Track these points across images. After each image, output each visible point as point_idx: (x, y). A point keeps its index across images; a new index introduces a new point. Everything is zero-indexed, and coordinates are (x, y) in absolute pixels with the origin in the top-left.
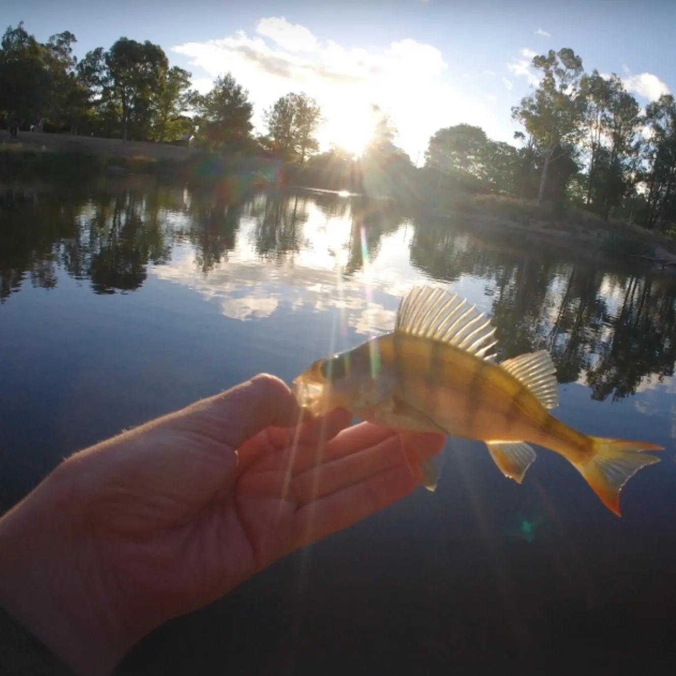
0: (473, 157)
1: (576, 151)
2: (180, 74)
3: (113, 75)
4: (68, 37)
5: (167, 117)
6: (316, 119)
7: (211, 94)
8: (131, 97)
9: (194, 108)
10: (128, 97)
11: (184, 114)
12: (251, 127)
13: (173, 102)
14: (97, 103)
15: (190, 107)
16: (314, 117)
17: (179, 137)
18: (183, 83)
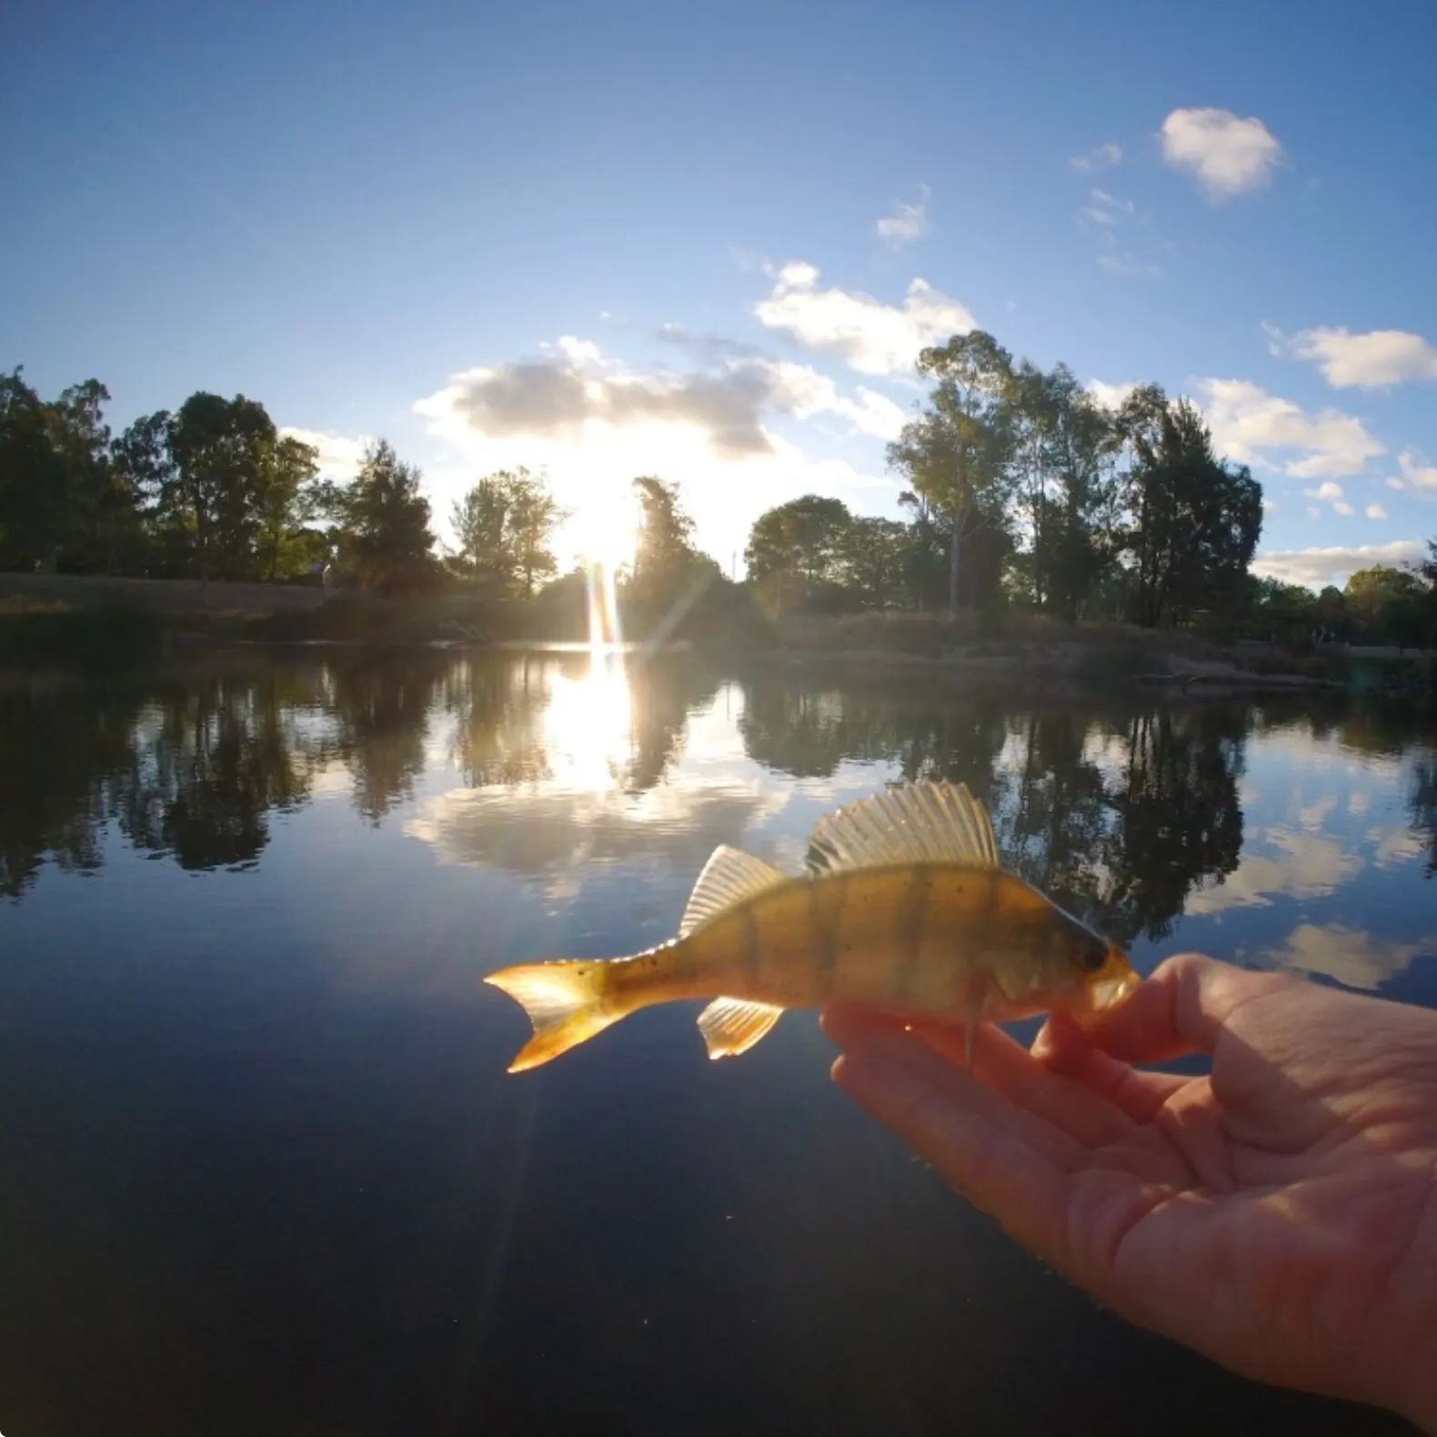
0: (831, 552)
1: (1006, 516)
2: (299, 454)
3: (179, 458)
4: (95, 390)
5: (280, 533)
6: (548, 517)
7: (355, 485)
8: (211, 500)
9: (327, 513)
10: (205, 502)
11: (309, 525)
12: (430, 540)
13: (287, 504)
14: (151, 513)
15: (319, 511)
16: (542, 513)
17: (304, 568)
18: (304, 469)
